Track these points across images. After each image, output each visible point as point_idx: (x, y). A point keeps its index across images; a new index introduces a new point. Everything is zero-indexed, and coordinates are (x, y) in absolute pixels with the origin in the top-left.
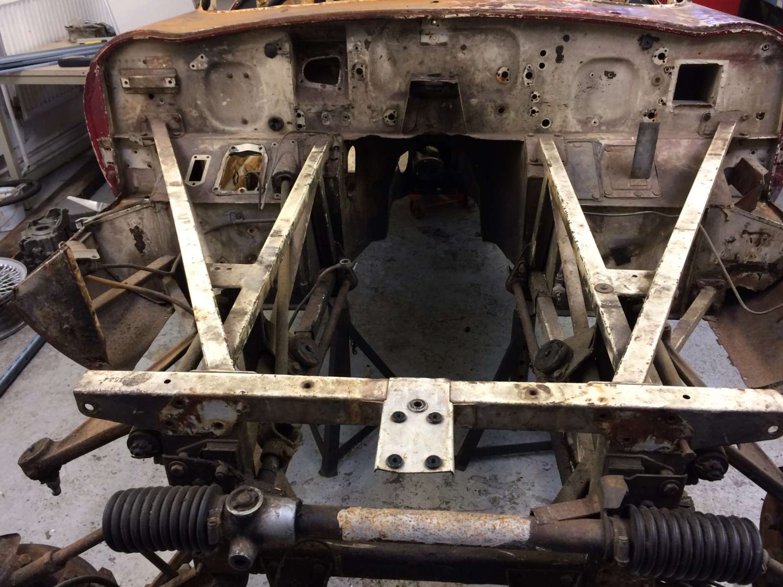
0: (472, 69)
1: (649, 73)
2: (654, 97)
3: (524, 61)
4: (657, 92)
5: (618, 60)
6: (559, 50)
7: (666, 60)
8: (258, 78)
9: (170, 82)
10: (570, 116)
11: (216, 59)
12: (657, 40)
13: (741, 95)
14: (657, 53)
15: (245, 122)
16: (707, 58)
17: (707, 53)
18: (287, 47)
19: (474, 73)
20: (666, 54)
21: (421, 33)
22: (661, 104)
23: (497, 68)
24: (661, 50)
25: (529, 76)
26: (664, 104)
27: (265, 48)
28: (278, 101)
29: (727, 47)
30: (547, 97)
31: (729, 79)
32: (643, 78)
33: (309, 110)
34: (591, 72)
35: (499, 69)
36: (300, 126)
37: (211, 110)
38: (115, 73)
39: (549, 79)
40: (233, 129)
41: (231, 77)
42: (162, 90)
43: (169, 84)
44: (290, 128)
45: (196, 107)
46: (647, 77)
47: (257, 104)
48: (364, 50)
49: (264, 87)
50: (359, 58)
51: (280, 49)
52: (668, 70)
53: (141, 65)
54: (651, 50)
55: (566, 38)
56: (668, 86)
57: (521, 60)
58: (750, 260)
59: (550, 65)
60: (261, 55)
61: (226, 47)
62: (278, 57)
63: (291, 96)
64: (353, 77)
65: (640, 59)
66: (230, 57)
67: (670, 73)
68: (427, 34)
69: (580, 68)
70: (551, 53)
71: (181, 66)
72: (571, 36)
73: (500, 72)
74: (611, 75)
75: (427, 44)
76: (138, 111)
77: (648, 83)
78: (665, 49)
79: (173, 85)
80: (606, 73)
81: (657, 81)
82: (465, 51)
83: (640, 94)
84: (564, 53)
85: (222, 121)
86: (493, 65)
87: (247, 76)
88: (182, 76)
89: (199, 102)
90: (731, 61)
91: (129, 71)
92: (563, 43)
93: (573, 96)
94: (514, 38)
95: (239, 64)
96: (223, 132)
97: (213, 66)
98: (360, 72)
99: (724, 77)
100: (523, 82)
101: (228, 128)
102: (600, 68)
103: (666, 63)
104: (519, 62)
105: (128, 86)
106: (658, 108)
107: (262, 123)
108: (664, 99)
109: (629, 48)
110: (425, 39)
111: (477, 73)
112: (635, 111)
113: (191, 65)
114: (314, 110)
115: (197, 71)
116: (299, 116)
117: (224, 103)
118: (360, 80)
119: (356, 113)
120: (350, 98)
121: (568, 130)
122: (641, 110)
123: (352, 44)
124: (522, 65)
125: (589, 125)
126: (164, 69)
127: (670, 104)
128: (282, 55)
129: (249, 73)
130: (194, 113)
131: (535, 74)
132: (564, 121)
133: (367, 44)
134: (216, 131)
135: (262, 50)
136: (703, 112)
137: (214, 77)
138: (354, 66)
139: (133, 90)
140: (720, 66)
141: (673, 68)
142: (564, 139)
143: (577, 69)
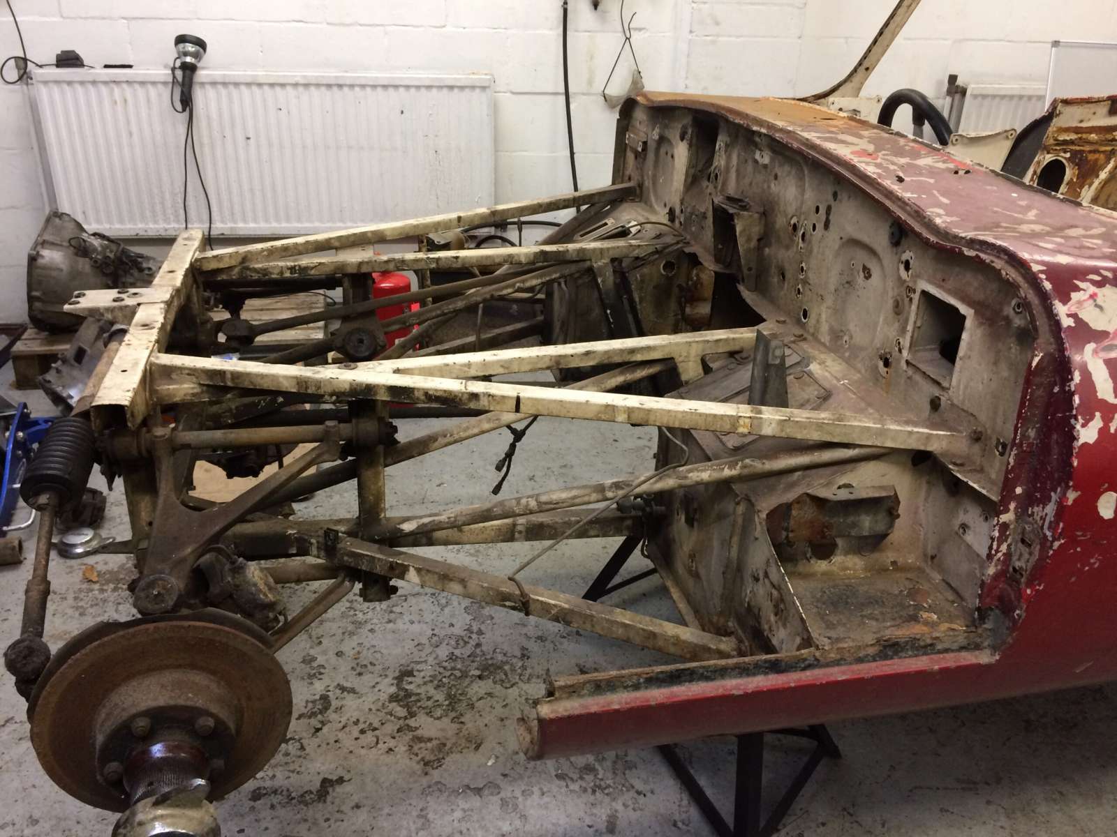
0: (777, 209)
1: (893, 288)
2: (893, 332)
4: (896, 325)
5: (872, 252)
6: (828, 211)
7: (910, 273)
8: (675, 160)
9: (640, 146)
10: (824, 316)
11: (662, 132)
12: (905, 237)
13: (981, 387)
14: (905, 257)
16: (949, 292)
17: (951, 284)
18: (689, 132)
19: (777, 215)
20: (911, 263)
21: (755, 146)
22: (897, 348)
23: (791, 215)
24: (908, 255)
25: (804, 237)
26: (900, 351)
27: (681, 129)
28: (677, 189)
29: (972, 282)
30: (811, 277)
31: (969, 346)
32: (888, 293)
33: (687, 208)
34: (851, 260)
35: (792, 217)
36: (681, 224)
37: (654, 184)
39: (815, 250)
40: (658, 209)
41: (667, 154)
42: (638, 153)
43: (640, 148)
44: (677, 222)
45: (648, 177)
46: (891, 294)
47: (672, 188)
48: (724, 152)
49: (675, 170)
50: (719, 161)
51: (686, 134)
52: (910, 291)
54: (900, 249)
55: (835, 196)
56: (906, 321)
57: (803, 211)
59: (820, 230)
60: (679, 137)
61: (666, 121)
62: (685, 141)
63: (682, 187)
64: (712, 181)
65: (888, 259)
66: (668, 133)
67: (911, 299)
68: (758, 150)
69: (839, 247)
70: (823, 212)
71: (649, 132)
72: (838, 195)
73: (792, 222)
74: (868, 274)
75: (756, 162)
77: (890, 304)
78: (911, 254)
80: (864, 268)
81: (898, 306)
82: (776, 182)
83: (882, 319)
84: (830, 217)
85: (656, 198)
86: (789, 209)
87: (672, 157)
88: (648, 142)
89: (650, 174)
90: (977, 313)
92: (832, 202)
93: (832, 288)
94: (804, 179)
95: (670, 143)
96: (653, 211)
97: (661, 139)
98: (717, 176)
99: (965, 339)
100: (799, 245)
101: (656, 207)
102: (858, 259)
103: (909, 278)
104: (802, 214)
105: (627, 142)
106: (893, 354)
107: (668, 211)
108: (901, 340)
109: (879, 238)
110: (757, 156)
111: (779, 215)
112: (873, 344)
113: (653, 132)
114: (689, 209)
115: (654, 140)
116: (682, 211)
117: (660, 180)
118: (714, 188)
121: (819, 336)
122: (878, 345)
123: (719, 143)
124: (802, 219)
125: (839, 343)
127: (905, 354)
128: (687, 140)
129: (673, 153)
130: (647, 185)
131: (808, 237)
132: (818, 321)
133: (727, 147)
134: (651, 208)
135: (680, 132)
136: (935, 391)
137: (660, 149)
138: (715, 169)
139: (630, 147)
140: (964, 318)
141: (914, 291)
142: (794, 342)
143: (837, 247)
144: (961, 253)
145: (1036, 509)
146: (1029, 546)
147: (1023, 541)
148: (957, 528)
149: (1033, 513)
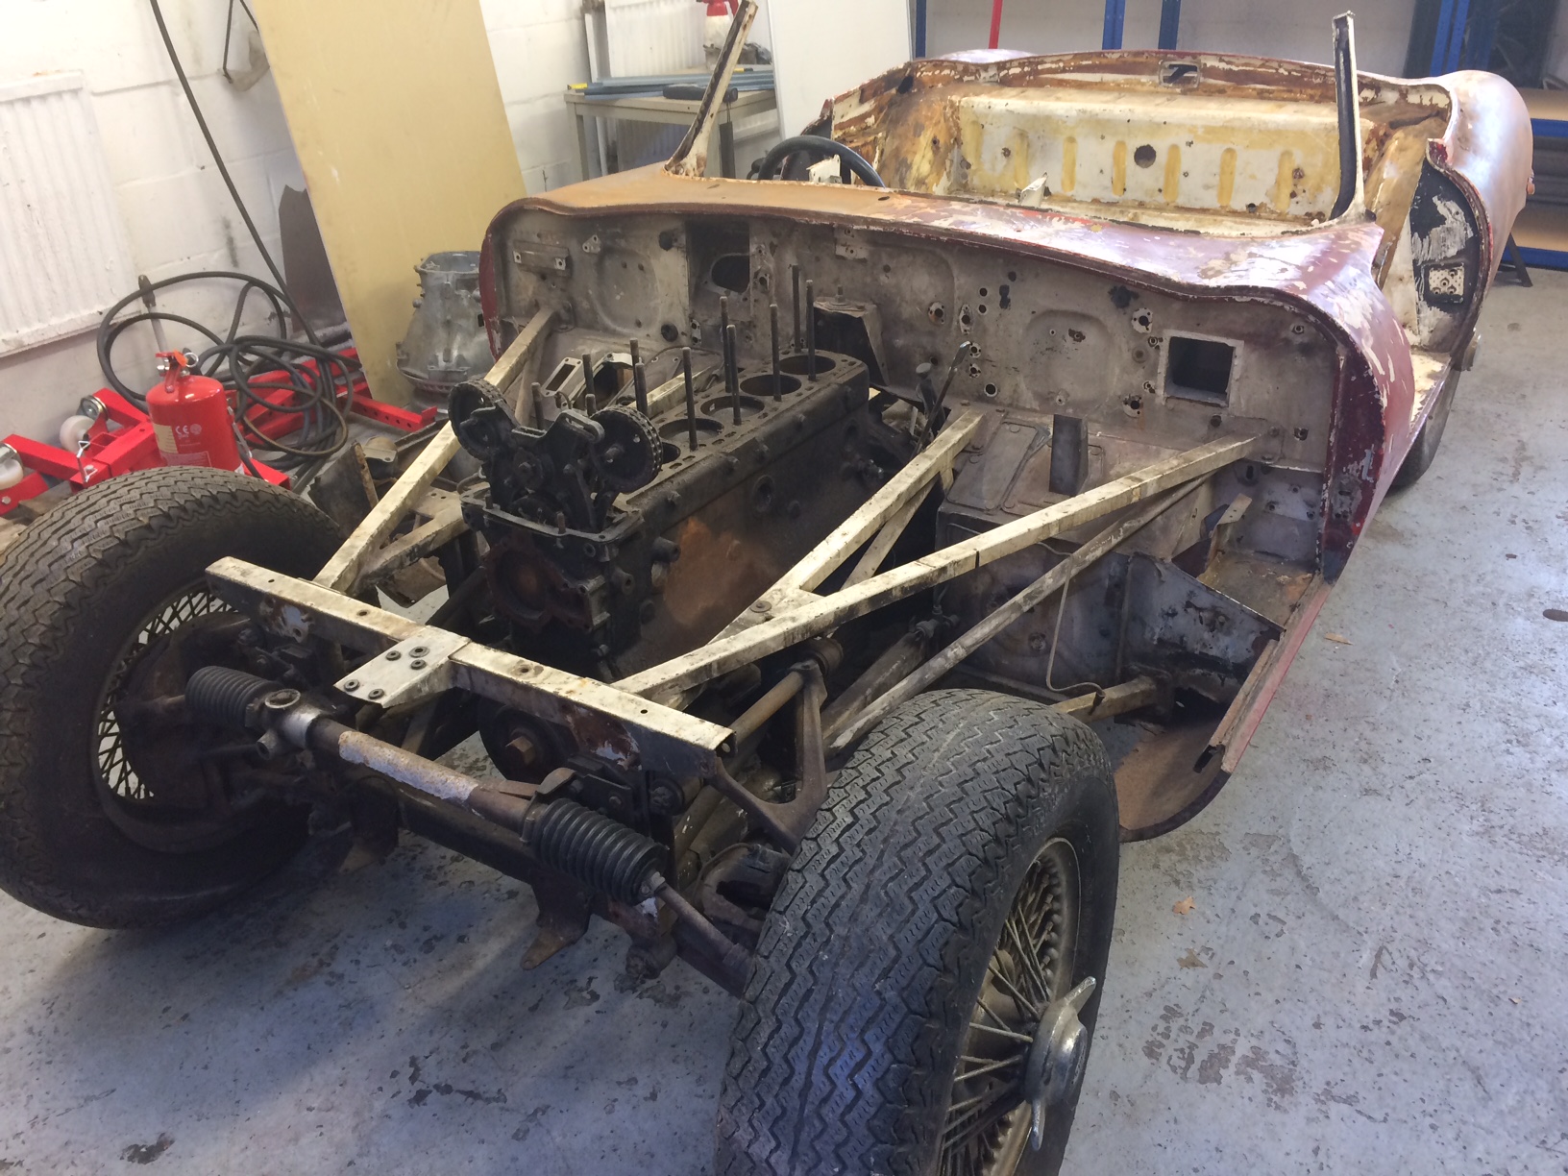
0: (898, 299)
1: (1128, 342)
2: (1137, 378)
3: (959, 298)
4: (1141, 371)
5: (1084, 317)
6: (1004, 291)
7: (1150, 326)
8: (652, 271)
9: (561, 264)
10: (1023, 386)
11: (609, 243)
12: (1136, 296)
13: (1266, 396)
14: (1138, 315)
15: (639, 324)
16: (1208, 332)
17: (1207, 325)
18: (683, 239)
19: (900, 305)
20: (1150, 318)
21: (836, 242)
22: (1148, 391)
23: (928, 302)
24: (1142, 312)
25: (966, 320)
26: (1152, 391)
27: (660, 236)
28: (671, 305)
30: (991, 354)
31: (1245, 369)
32: (1120, 348)
33: (706, 321)
34: (1050, 328)
35: (931, 304)
36: (695, 340)
37: (603, 305)
38: (510, 244)
39: (992, 329)
40: (625, 331)
41: (625, 266)
42: (555, 272)
43: (560, 266)
44: (684, 340)
45: (587, 297)
46: (1124, 347)
47: (652, 304)
48: (769, 254)
49: (658, 284)
50: (762, 264)
51: (676, 240)
52: (1153, 341)
53: (536, 239)
54: (1128, 310)
55: (1012, 276)
56: (1155, 366)
57: (956, 296)
58: (1204, 651)
59: (993, 310)
60: (656, 246)
61: (619, 230)
62: (673, 249)
63: (686, 300)
64: (755, 287)
65: (1113, 320)
66: (623, 243)
67: (1158, 347)
68: (843, 245)
69: (1032, 321)
70: (993, 293)
71: (573, 246)
72: (1018, 273)
73: (933, 308)
74: (1079, 337)
75: (842, 258)
76: (530, 293)
77: (1127, 356)
78: (1148, 311)
79: (563, 267)
80: (1072, 333)
81: (1139, 356)
82: (889, 274)
83: (1117, 371)
84: (1010, 296)
85: (614, 319)
86: (923, 297)
87: (641, 268)
88: (575, 258)
89: (590, 292)
90: (1247, 342)
91: (523, 243)
92: (1008, 282)
93: (1027, 358)
94: (948, 267)
95: (633, 254)
96: (614, 333)
97: (607, 251)
98: (763, 281)
99: (1237, 364)
100: (959, 328)
101: (619, 329)
102: (1062, 326)
103: (1150, 331)
104: (953, 299)
105: (519, 261)
106: (1143, 396)
107: (655, 330)
108: (1151, 383)
109: (1099, 304)
110: (841, 251)
111: (904, 304)
112: (1111, 393)
113: (584, 245)
114: (710, 322)
115: (589, 254)
116: (694, 326)
117: (618, 297)
118: (763, 292)
119: (759, 334)
120: (752, 314)
121: (1021, 404)
122: (1119, 393)
123: (755, 246)
124: (958, 304)
125: (1052, 403)
126: (558, 246)
127: (1160, 392)
128: (678, 248)
129: (644, 264)
130: (585, 305)
131: (974, 319)
132: (1015, 391)
133: (773, 248)
134: (608, 331)
135: (657, 239)
136: (1211, 412)
137: (608, 263)
138: (756, 274)
139: (525, 267)
140: (1232, 349)
141: (1161, 340)
142: (1005, 417)
143: (1028, 321)
144: (1232, 300)
145: (1350, 467)
146: (1349, 494)
147: (1341, 493)
148: (1263, 508)
149: (1348, 471)
